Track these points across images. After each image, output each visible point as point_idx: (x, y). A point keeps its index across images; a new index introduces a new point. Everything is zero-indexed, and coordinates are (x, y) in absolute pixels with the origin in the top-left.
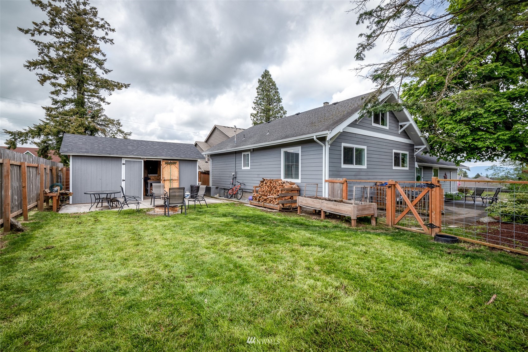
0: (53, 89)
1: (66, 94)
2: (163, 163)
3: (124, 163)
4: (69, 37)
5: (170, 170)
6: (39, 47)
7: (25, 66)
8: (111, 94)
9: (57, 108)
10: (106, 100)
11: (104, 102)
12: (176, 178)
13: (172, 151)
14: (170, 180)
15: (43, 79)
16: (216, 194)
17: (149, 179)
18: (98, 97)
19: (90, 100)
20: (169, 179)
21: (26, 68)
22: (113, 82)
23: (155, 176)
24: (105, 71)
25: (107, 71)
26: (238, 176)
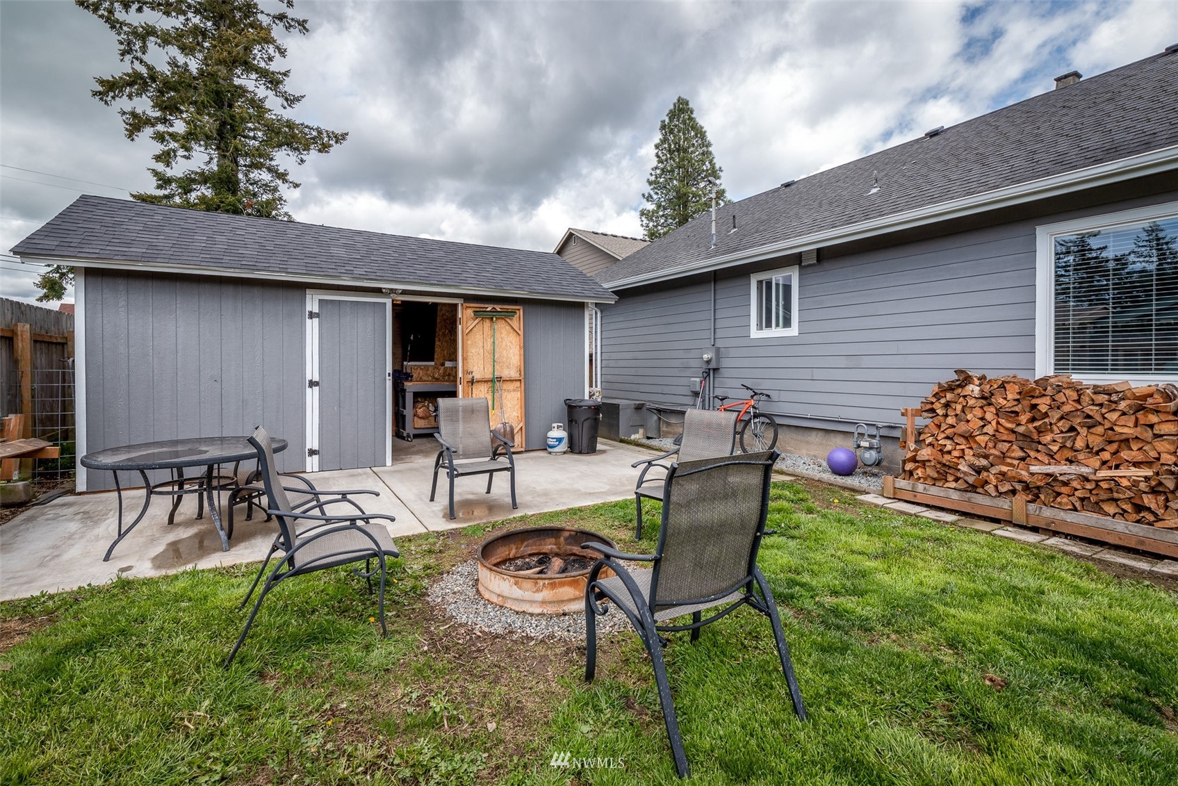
0: (158, 148)
1: (188, 158)
2: (465, 314)
3: (316, 310)
4: (197, 12)
5: (490, 341)
6: (119, 34)
7: (95, 94)
8: (302, 161)
9: (167, 197)
10: (289, 178)
11: (285, 181)
12: (513, 374)
13: (495, 268)
14: (492, 381)
15: (136, 124)
16: (635, 428)
17: (408, 377)
18: (270, 170)
19: (252, 176)
20: (489, 376)
21: (97, 98)
22: (307, 127)
23: (427, 368)
24: (287, 100)
25: (291, 100)
26: (725, 363)
